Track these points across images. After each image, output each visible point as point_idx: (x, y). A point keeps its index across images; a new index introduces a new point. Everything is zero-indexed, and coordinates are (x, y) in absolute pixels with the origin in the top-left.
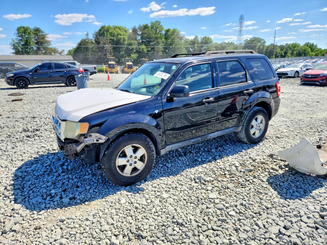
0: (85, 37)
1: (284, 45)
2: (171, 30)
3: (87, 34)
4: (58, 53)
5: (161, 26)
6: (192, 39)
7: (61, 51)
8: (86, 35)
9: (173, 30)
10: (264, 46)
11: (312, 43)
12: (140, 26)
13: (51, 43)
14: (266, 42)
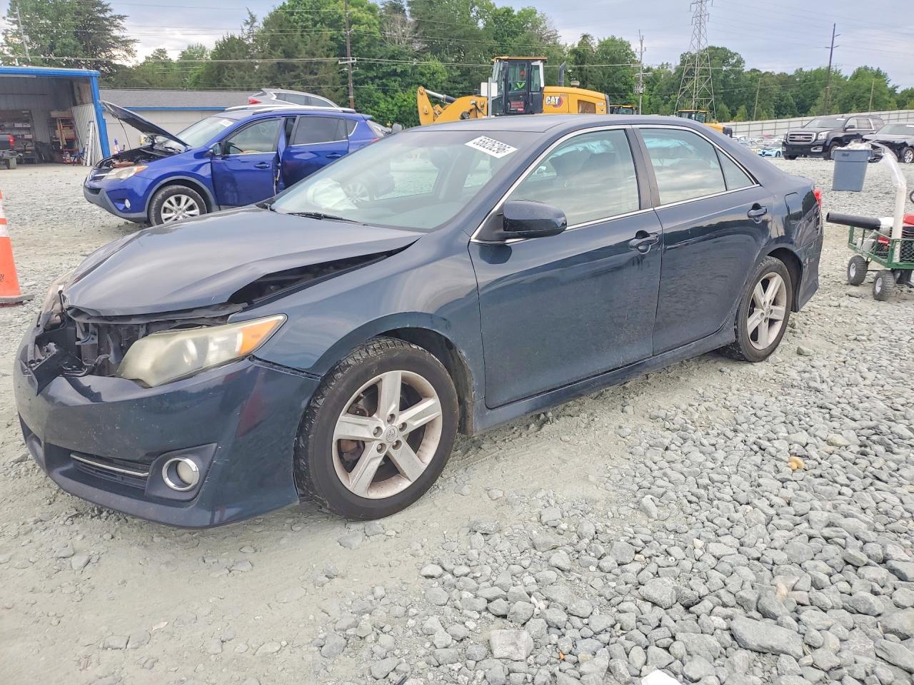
0: (243, 30)
1: (791, 72)
2: (513, 11)
3: (249, 21)
6: (573, 45)
8: (247, 23)
9: (519, 13)
10: (740, 72)
11: (875, 69)
13: (135, 47)
14: (744, 62)
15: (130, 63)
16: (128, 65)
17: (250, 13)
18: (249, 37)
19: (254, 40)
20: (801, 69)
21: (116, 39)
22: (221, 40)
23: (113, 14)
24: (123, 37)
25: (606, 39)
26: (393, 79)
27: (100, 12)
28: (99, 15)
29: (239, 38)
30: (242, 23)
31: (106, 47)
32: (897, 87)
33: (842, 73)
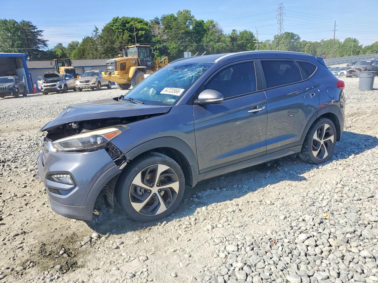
0: (92, 34)
1: (319, 41)
2: (204, 21)
3: (95, 30)
6: (229, 34)
8: (95, 31)
10: (298, 42)
11: (354, 38)
12: (164, 17)
13: (47, 43)
14: (300, 38)
15: (45, 49)
16: (45, 50)
17: (96, 27)
18: (95, 37)
19: (97, 38)
20: (323, 40)
21: (39, 40)
22: (84, 38)
23: (38, 30)
24: (42, 39)
25: (243, 31)
26: (156, 51)
27: (32, 29)
28: (32, 30)
29: (91, 37)
30: (92, 31)
31: (36, 44)
32: (363, 45)
33: (340, 41)
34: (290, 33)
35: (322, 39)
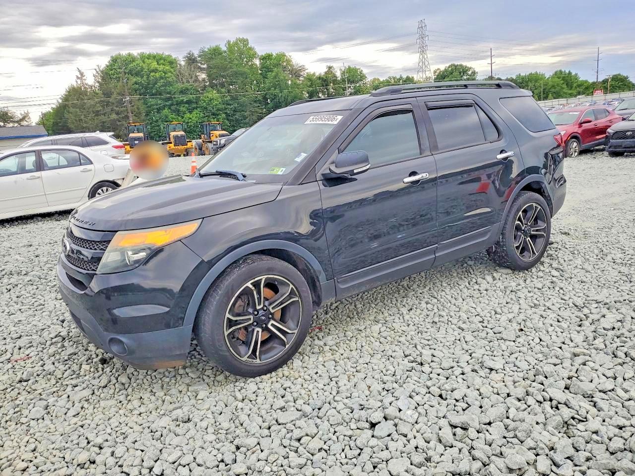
0: (77, 82)
1: (514, 77)
2: (272, 55)
3: (80, 76)
4: (14, 122)
5: (250, 49)
6: (320, 74)
7: (21, 117)
10: (474, 80)
12: (203, 51)
17: (79, 71)
25: (345, 68)
26: (183, 105)
29: (77, 87)
30: (75, 78)
34: (457, 65)
35: (518, 74)
